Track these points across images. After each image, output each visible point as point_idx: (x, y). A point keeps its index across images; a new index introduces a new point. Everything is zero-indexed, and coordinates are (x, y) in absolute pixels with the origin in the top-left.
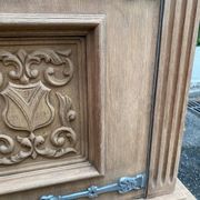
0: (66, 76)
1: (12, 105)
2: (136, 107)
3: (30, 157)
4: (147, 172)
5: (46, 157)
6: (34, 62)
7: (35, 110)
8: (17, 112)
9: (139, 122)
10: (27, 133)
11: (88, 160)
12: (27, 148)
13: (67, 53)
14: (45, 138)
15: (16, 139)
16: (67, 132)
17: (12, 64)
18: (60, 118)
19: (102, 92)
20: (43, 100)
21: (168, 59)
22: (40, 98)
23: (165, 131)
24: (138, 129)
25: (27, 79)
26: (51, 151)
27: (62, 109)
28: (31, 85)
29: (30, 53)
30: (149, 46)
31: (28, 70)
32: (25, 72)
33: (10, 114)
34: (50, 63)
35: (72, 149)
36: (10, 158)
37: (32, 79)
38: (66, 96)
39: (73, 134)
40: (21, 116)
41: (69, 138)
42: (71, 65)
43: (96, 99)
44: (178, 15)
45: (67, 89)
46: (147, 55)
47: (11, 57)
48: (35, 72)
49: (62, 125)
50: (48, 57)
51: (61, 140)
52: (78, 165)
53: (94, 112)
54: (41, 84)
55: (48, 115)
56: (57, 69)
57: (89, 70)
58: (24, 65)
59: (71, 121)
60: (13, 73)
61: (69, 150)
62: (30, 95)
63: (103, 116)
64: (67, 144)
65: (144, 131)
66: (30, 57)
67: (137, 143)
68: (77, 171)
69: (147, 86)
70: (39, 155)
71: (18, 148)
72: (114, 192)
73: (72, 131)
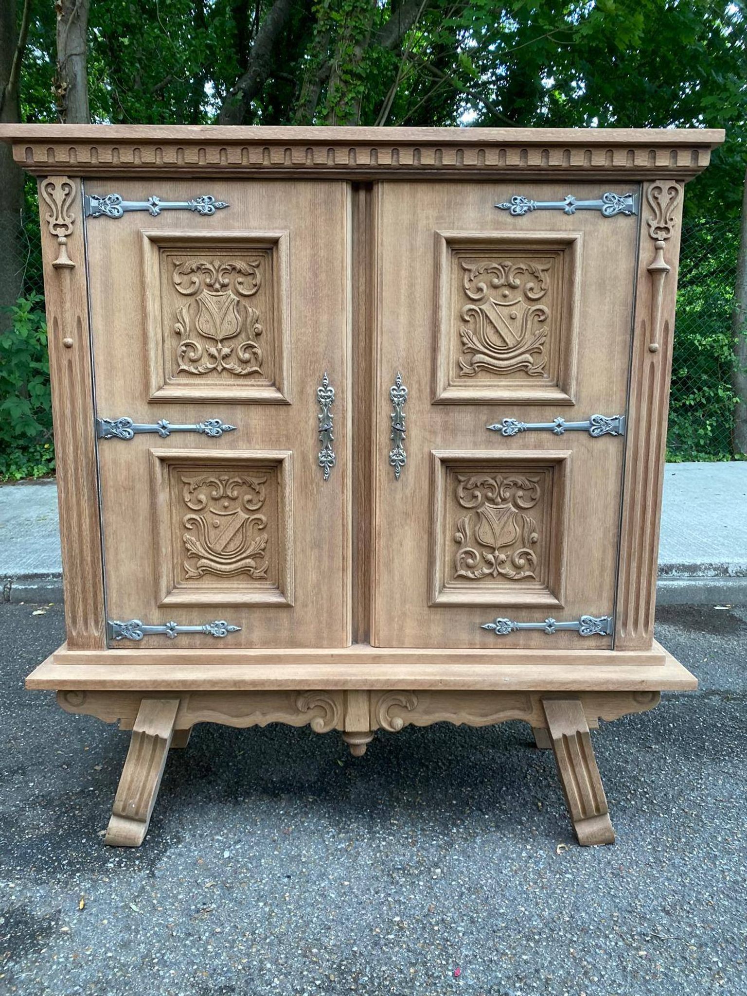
0: (533, 499)
1: (484, 520)
2: (601, 535)
3: (491, 574)
4: (614, 613)
5: (504, 576)
6: (508, 486)
7: (503, 528)
8: (487, 527)
9: (604, 552)
10: (492, 549)
11: (547, 587)
12: (489, 564)
13: (535, 480)
14: (507, 557)
15: (482, 555)
16: (528, 554)
17: (491, 487)
18: (523, 539)
19: (566, 515)
20: (511, 520)
21: (634, 490)
22: (508, 518)
23: (634, 565)
24: (603, 560)
25: (500, 500)
26: (512, 573)
27: (526, 530)
28: (502, 506)
29: (505, 478)
30: (614, 478)
31: (502, 492)
32: (499, 494)
33: (481, 530)
34: (521, 487)
35: (531, 574)
36: (473, 573)
37: (504, 500)
38: (530, 518)
39: (534, 558)
40: (489, 532)
41: (529, 561)
42: (538, 489)
43: (560, 522)
44: (642, 451)
45: (531, 512)
46: (612, 487)
47: (491, 481)
48: (507, 495)
49: (524, 547)
50: (520, 483)
51: (522, 561)
52: (536, 592)
53: (557, 536)
54: (510, 505)
55: (513, 535)
56: (526, 493)
57: (555, 494)
58: (499, 488)
59: (534, 543)
60: (490, 494)
61: (528, 573)
62: (500, 514)
63: (565, 539)
64: (527, 567)
65: (609, 563)
66: (505, 482)
67: (602, 576)
68: (536, 596)
69: (612, 514)
70: (500, 574)
71: (482, 564)
72: (575, 632)
73: (533, 554)
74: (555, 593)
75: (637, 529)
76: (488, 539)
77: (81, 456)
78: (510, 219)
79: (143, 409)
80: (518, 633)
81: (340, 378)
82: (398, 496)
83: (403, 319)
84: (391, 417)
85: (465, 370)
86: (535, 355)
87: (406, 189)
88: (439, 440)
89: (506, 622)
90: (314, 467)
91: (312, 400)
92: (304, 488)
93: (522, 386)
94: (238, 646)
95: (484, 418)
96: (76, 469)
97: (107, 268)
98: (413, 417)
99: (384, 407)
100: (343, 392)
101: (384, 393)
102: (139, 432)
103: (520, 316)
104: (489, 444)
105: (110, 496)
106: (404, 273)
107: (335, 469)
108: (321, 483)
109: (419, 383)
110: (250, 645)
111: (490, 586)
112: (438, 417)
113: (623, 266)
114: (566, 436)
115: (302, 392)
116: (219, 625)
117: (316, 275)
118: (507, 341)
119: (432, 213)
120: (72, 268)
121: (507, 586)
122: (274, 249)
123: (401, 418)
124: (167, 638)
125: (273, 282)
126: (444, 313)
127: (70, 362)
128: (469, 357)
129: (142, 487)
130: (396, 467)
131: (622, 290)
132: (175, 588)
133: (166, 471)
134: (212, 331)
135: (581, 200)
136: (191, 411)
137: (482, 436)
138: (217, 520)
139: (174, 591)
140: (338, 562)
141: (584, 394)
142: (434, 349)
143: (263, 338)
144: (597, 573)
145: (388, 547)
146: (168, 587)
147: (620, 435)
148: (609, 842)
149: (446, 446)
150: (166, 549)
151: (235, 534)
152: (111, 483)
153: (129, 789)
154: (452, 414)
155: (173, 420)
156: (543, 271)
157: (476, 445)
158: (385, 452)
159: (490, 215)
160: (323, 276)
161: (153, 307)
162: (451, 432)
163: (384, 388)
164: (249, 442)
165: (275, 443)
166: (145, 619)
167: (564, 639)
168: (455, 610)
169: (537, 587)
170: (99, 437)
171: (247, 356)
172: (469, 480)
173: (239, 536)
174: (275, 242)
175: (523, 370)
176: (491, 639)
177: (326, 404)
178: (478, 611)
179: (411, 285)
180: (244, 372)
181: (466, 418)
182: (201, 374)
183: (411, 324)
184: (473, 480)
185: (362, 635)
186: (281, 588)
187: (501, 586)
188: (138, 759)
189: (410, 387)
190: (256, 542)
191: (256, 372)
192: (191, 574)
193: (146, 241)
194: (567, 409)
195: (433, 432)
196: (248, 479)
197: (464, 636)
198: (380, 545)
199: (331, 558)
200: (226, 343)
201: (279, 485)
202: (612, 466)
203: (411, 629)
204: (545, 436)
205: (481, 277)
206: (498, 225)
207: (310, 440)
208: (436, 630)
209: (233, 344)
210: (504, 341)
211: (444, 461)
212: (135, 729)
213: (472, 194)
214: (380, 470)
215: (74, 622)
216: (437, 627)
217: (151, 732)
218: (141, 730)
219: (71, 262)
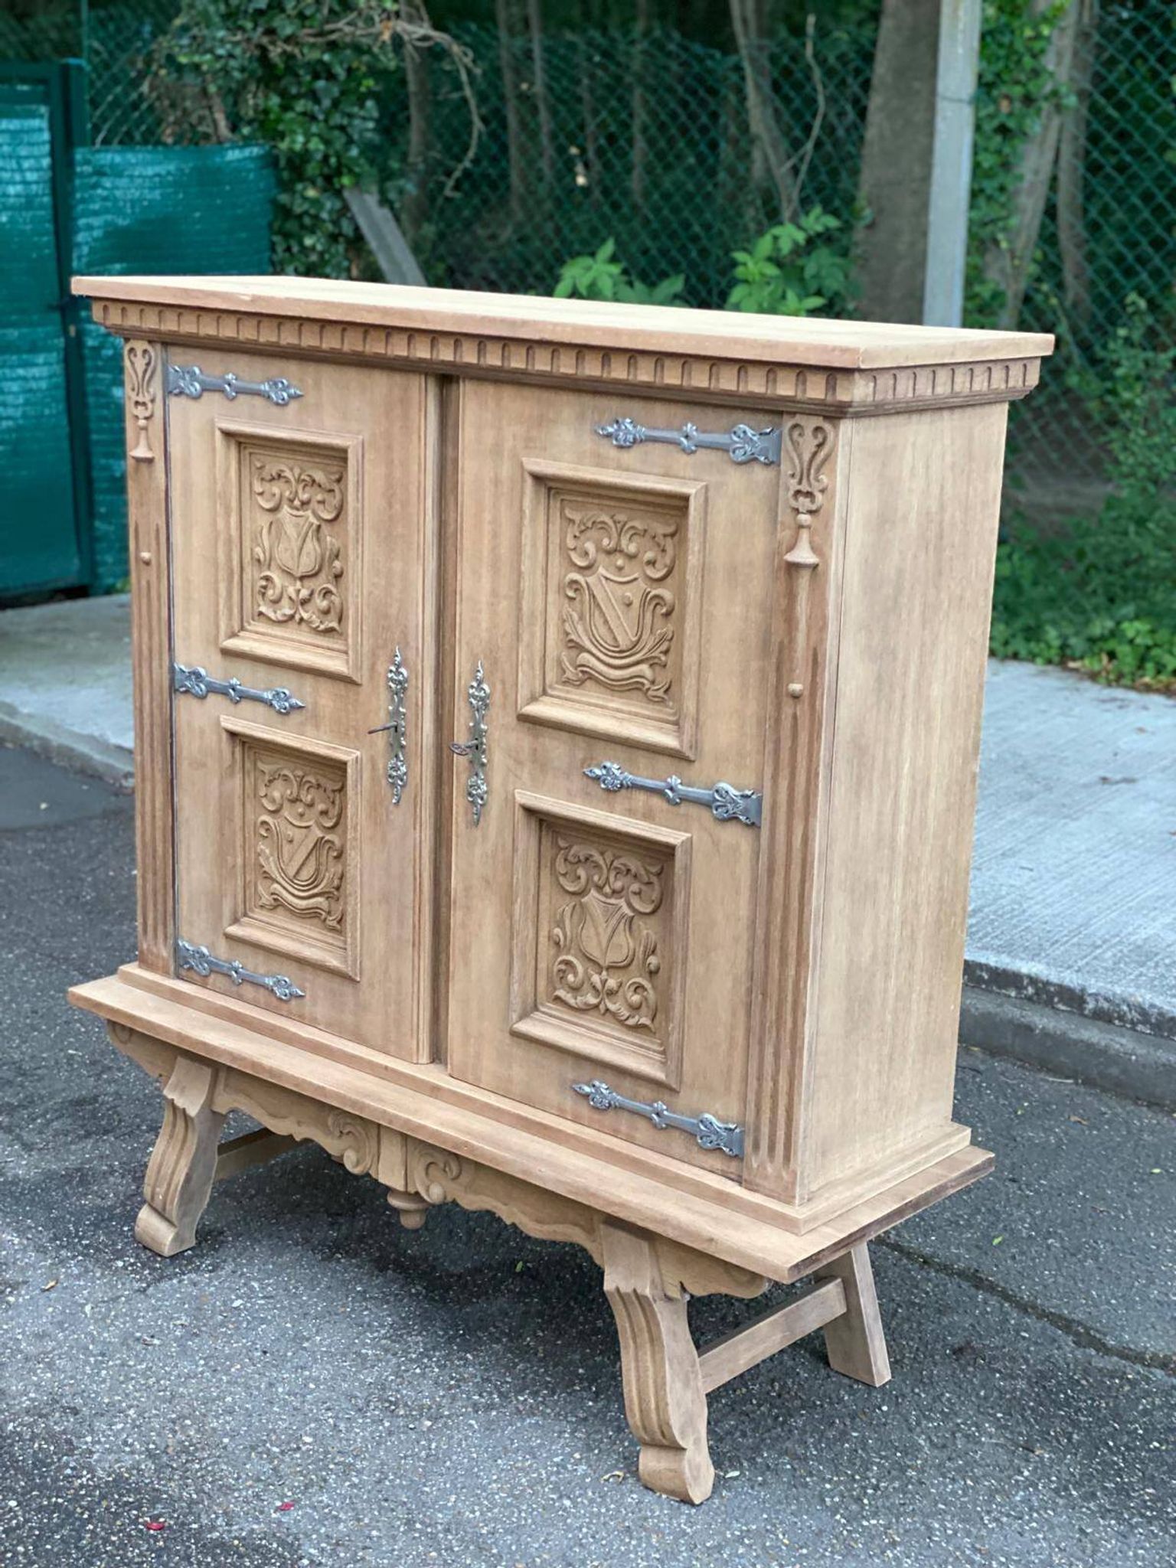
0: (651, 901)
1: (589, 919)
2: (729, 985)
3: (596, 1006)
5: (614, 1017)
6: (618, 872)
7: (611, 937)
8: (592, 931)
10: (599, 968)
11: (664, 1052)
12: (594, 989)
14: (619, 985)
15: (586, 971)
16: (645, 988)
17: (598, 867)
18: (639, 962)
20: (622, 925)
22: (619, 923)
23: (770, 1049)
25: (609, 890)
26: (623, 1011)
27: (642, 948)
28: (612, 901)
29: (616, 858)
31: (611, 879)
32: (608, 881)
33: (585, 933)
34: (636, 877)
35: (648, 1023)
36: (575, 999)
37: (614, 892)
38: (648, 931)
39: (652, 997)
40: (595, 939)
41: (646, 1000)
42: (657, 887)
44: (781, 860)
45: (650, 921)
47: (597, 857)
48: (619, 885)
49: (640, 975)
50: (633, 870)
51: (636, 999)
52: (651, 1054)
54: (622, 902)
55: (625, 951)
56: (642, 887)
58: (609, 870)
59: (652, 973)
60: (596, 878)
61: (645, 1020)
62: (610, 912)
64: (643, 1009)
66: (616, 864)
70: (608, 1010)
71: (586, 987)
72: (693, 1137)
73: (651, 991)
76: (596, 954)
77: (156, 712)
78: (614, 453)
79: (215, 659)
80: (620, 1112)
81: (414, 657)
82: (478, 851)
83: (486, 583)
84: (470, 728)
85: (568, 674)
86: (657, 668)
87: (490, 390)
88: (525, 776)
89: (603, 1089)
90: (384, 782)
91: (382, 683)
92: (374, 810)
93: (636, 714)
94: (301, 1018)
95: (580, 755)
96: (152, 726)
97: (186, 464)
98: (497, 735)
99: (462, 711)
100: (417, 679)
101: (462, 689)
102: (212, 689)
103: (636, 604)
104: (587, 797)
105: (184, 769)
106: (487, 516)
107: (407, 789)
108: (391, 808)
109: (503, 682)
110: (313, 1023)
111: (601, 1029)
112: (523, 740)
113: (759, 545)
114: (684, 808)
115: (373, 668)
116: (284, 981)
117: (390, 505)
118: (619, 638)
119: (521, 431)
120: (150, 461)
121: (616, 1034)
122: (342, 461)
123: (481, 731)
124: (240, 983)
127: (148, 583)
128: (574, 652)
129: (212, 766)
130: (473, 806)
132: (245, 915)
133: (238, 749)
134: (290, 564)
135: (704, 432)
136: (261, 673)
137: (577, 783)
138: (291, 832)
139: (245, 919)
140: (408, 934)
141: (707, 747)
142: (518, 636)
143: (342, 583)
144: (724, 1047)
145: (464, 926)
146: (235, 912)
147: (751, 822)
149: (536, 786)
151: (307, 858)
152: (185, 753)
153: (159, 1172)
154: (541, 740)
155: (242, 677)
156: (665, 536)
157: (570, 796)
158: (464, 777)
159: (588, 443)
160: (397, 507)
161: (227, 524)
162: (540, 764)
163: (462, 681)
164: (317, 727)
165: (343, 737)
166: (212, 946)
167: (678, 1143)
168: (543, 1049)
169: (655, 1047)
170: (173, 689)
171: (325, 605)
172: (571, 847)
173: (312, 862)
174: (343, 452)
175: (638, 688)
176: (584, 1110)
177: (400, 690)
178: (570, 1061)
179: (495, 535)
180: (322, 627)
181: (557, 748)
182: (279, 623)
183: (494, 593)
184: (575, 849)
187: (607, 1031)
188: (171, 1137)
189: (492, 686)
190: (330, 875)
191: (334, 629)
192: (264, 901)
193: (218, 434)
194: (684, 764)
195: (519, 762)
196: (323, 781)
197: (553, 1095)
198: (456, 917)
199: (401, 923)
200: (307, 582)
202: (744, 872)
203: (489, 1061)
204: (656, 802)
205: (588, 534)
206: (600, 462)
207: (380, 742)
208: (518, 1073)
209: (311, 584)
210: (615, 639)
211: (526, 810)
212: (166, 1092)
213: (567, 406)
214: (459, 804)
215: (145, 931)
216: (521, 1068)
217: (180, 1103)
218: (170, 1097)
219: (149, 455)
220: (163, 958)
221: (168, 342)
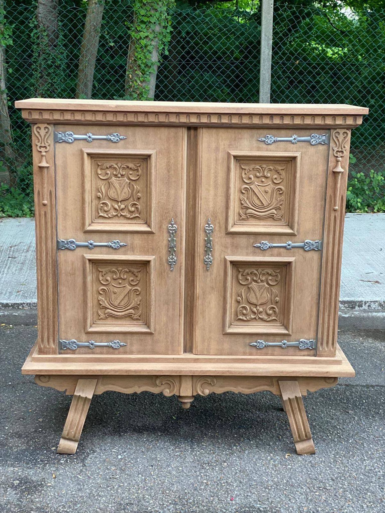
0: (276, 281)
1: (252, 291)
2: (310, 299)
3: (255, 318)
4: (317, 338)
5: (262, 319)
6: (264, 274)
7: (261, 295)
8: (253, 294)
9: (311, 307)
10: (256, 305)
11: (283, 325)
12: (254, 313)
13: (278, 271)
14: (263, 309)
15: (250, 308)
16: (274, 308)
17: (255, 275)
18: (271, 300)
19: (293, 289)
20: (265, 291)
21: (326, 277)
22: (264, 290)
23: (326, 314)
24: (311, 311)
25: (260, 281)
26: (265, 317)
27: (273, 296)
28: (261, 284)
29: (263, 270)
30: (316, 271)
31: (261, 277)
32: (260, 278)
33: (250, 296)
34: (270, 275)
35: (275, 318)
36: (246, 318)
37: (262, 281)
38: (275, 290)
39: (277, 310)
40: (255, 297)
41: (274, 311)
42: (279, 276)
43: (289, 292)
44: (330, 258)
45: (276, 287)
46: (315, 275)
47: (256, 272)
48: (264, 279)
49: (272, 304)
50: (270, 273)
51: (271, 312)
52: (278, 327)
53: (288, 299)
54: (265, 284)
55: (267, 298)
56: (273, 277)
57: (287, 279)
58: (260, 275)
59: (277, 302)
60: (255, 278)
61: (274, 318)
62: (260, 288)
63: (292, 301)
64: (273, 315)
65: (314, 313)
66: (263, 272)
67: (310, 319)
68: (277, 329)
69: (316, 289)
70: (259, 318)
71: (251, 313)
72: (297, 347)
73: (276, 308)
74: (287, 328)
75: (328, 297)
76: (254, 301)
77: (50, 259)
78: (265, 146)
79: (81, 235)
80: (268, 348)
81: (180, 221)
82: (208, 279)
83: (212, 192)
84: (205, 240)
85: (243, 217)
86: (278, 210)
87: (214, 131)
88: (229, 251)
89: (262, 342)
90: (166, 264)
91: (165, 231)
92: (161, 274)
93: (271, 225)
94: (125, 353)
95: (252, 241)
96: (47, 264)
97: (65, 167)
98: (217, 240)
99: (201, 235)
100: (181, 228)
101: (202, 228)
102: (78, 246)
103: (270, 191)
104: (254, 254)
105: (63, 278)
106: (212, 171)
107: (176, 266)
108: (169, 272)
109: (219, 223)
110: (131, 353)
111: (254, 324)
112: (229, 240)
113: (321, 169)
114: (293, 250)
115: (160, 227)
116: (117, 342)
117: (169, 172)
118: (264, 203)
119: (227, 142)
120: (48, 168)
121: (264, 324)
122: (148, 159)
123: (210, 241)
124: (89, 349)
125: (147, 173)
126: (232, 190)
127: (45, 212)
128: (244, 210)
129: (79, 274)
130: (207, 265)
131: (320, 181)
132: (94, 324)
133: (91, 265)
134: (116, 197)
135: (300, 137)
136: (105, 236)
137: (251, 249)
138: (115, 290)
139: (94, 325)
140: (177, 311)
141: (301, 230)
142: (227, 208)
143: (141, 200)
144: (308, 318)
145: (203, 304)
146: (90, 323)
147: (319, 250)
148: (313, 453)
149: (233, 254)
150: (90, 304)
151: (124, 297)
152: (63, 271)
153: (71, 424)
154: (235, 239)
155: (96, 241)
156: (281, 170)
157: (247, 254)
158: (202, 257)
159: (255, 144)
160: (172, 172)
161: (88, 186)
162: (235, 248)
163: (202, 225)
164: (133, 251)
165: (146, 252)
166: (79, 339)
167: (291, 350)
168: (236, 336)
169: (278, 325)
170: (58, 249)
171: (133, 209)
172: (245, 271)
173: (127, 298)
174: (149, 156)
175: (272, 217)
176: (254, 350)
177: (172, 234)
178: (248, 337)
179: (216, 177)
180: (131, 217)
181: (243, 241)
182: (109, 218)
183: (215, 195)
184: (246, 271)
185: (189, 348)
186: (147, 325)
187: (260, 324)
188: (76, 410)
189: (215, 225)
190: (135, 300)
191: (137, 217)
192: (101, 317)
193: (85, 155)
194: (293, 237)
195: (226, 247)
196: (132, 270)
197: (241, 350)
198: (199, 303)
199: (174, 310)
200: (123, 203)
201: (148, 273)
202: (315, 265)
203: (214, 346)
204: (282, 250)
205: (251, 172)
206: (259, 149)
207: (164, 251)
208: (226, 346)
209: (126, 203)
210: (262, 203)
211: (231, 262)
212: (75, 394)
213: (246, 134)
214: (199, 266)
215: (42, 341)
216: (227, 344)
217: (83, 395)
218: (78, 395)
219: (48, 165)
220: (53, 348)
221: (56, 123)
